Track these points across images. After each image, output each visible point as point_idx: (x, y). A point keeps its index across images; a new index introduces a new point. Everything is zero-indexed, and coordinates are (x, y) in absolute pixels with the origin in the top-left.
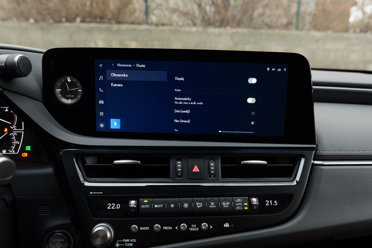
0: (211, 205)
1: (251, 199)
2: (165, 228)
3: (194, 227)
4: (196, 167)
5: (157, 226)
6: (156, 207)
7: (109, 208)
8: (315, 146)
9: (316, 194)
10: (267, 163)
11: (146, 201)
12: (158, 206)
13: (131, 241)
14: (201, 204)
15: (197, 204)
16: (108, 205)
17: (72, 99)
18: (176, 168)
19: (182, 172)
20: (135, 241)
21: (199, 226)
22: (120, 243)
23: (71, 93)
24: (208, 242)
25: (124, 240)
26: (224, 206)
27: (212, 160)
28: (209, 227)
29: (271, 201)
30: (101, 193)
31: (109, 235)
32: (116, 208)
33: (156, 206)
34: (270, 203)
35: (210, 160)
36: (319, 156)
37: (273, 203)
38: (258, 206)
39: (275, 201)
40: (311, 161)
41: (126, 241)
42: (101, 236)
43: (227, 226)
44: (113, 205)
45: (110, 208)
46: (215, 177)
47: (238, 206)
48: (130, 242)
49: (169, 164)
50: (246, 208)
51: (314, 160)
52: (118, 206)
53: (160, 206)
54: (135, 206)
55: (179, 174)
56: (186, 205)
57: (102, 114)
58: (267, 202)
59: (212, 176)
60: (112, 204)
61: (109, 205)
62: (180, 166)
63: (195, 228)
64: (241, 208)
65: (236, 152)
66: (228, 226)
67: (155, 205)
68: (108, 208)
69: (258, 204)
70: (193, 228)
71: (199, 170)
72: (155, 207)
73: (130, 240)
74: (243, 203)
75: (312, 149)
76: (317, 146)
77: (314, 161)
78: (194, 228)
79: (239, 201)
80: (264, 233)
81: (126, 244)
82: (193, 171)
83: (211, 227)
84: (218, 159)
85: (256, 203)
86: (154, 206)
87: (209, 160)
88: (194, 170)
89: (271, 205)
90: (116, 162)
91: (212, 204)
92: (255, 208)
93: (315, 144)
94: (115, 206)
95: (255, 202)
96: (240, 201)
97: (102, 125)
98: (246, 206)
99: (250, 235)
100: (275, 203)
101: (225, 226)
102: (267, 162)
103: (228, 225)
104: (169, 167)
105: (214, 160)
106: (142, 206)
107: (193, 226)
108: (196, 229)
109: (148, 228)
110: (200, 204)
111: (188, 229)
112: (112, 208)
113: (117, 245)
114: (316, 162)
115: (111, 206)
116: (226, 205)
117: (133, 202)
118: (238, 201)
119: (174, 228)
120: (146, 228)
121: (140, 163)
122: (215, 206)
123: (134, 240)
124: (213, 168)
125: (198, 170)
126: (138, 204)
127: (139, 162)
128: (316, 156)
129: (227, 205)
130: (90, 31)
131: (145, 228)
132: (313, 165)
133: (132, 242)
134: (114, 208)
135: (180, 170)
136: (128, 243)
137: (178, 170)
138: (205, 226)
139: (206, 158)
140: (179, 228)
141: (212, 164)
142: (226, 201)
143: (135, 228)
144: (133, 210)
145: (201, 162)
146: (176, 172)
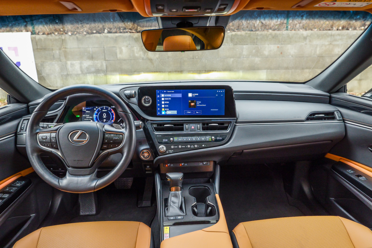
1: (212, 137)
2: (183, 147)
4: (193, 127)
5: (180, 147)
6: (180, 140)
9: (235, 135)
10: (218, 125)
17: (148, 104)
19: (188, 129)
20: (173, 151)
21: (194, 146)
23: (148, 102)
25: (169, 151)
30: (161, 136)
31: (164, 149)
36: (238, 122)
37: (220, 138)
46: (200, 130)
47: (207, 139)
49: (183, 126)
50: (210, 140)
51: (236, 123)
52: (167, 140)
57: (159, 109)
58: (218, 138)
62: (187, 126)
65: (207, 121)
74: (209, 138)
75: (235, 119)
76: (237, 118)
78: (192, 147)
83: (198, 146)
84: (200, 124)
85: (214, 138)
88: (192, 128)
90: (165, 126)
92: (213, 140)
97: (159, 113)
103: (204, 146)
104: (183, 127)
106: (175, 140)
110: (194, 139)
111: (190, 147)
113: (167, 152)
115: (164, 140)
117: (172, 139)
119: (186, 146)
120: (176, 147)
121: (173, 126)
122: (199, 140)
125: (193, 128)
126: (173, 139)
130: (116, 40)
132: (235, 125)
138: (196, 146)
139: (197, 124)
140: (187, 146)
141: (199, 126)
142: (203, 138)
143: (172, 147)
144: (172, 141)
145: (194, 125)
146: (186, 129)
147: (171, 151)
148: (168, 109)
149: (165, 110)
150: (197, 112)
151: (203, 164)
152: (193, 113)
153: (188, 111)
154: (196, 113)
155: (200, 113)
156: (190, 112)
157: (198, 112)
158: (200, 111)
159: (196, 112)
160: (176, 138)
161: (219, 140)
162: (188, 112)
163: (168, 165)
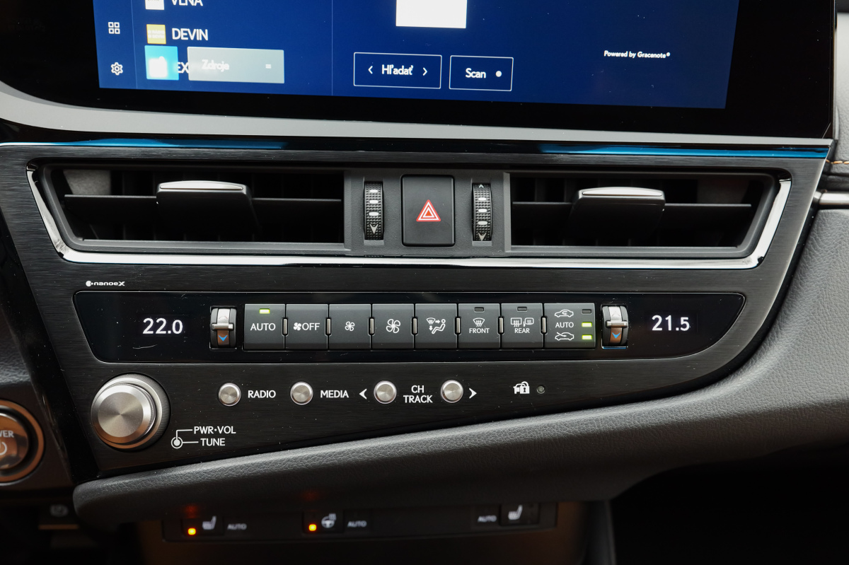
0: (474, 326)
1: (605, 309)
2: (327, 394)
3: (417, 394)
4: (429, 207)
5: (302, 392)
6: (299, 329)
7: (150, 330)
8: (829, 142)
9: (818, 297)
10: (662, 198)
11: (267, 312)
12: (306, 327)
13: (220, 432)
14: (441, 323)
15: (431, 322)
16: (145, 321)
18: (364, 209)
19: (383, 223)
20: (231, 430)
21: (434, 388)
22: (183, 436)
24: (463, 437)
25: (196, 429)
26: (516, 331)
27: (481, 186)
28: (467, 393)
29: (669, 318)
30: (122, 284)
31: (147, 412)
32: (169, 332)
33: (297, 327)
34: (664, 324)
35: (475, 185)
36: (841, 178)
37: (676, 323)
38: (627, 329)
39: (682, 319)
40: (810, 194)
41: (203, 430)
42: (123, 412)
43: (522, 392)
44: (161, 323)
45: (152, 332)
46: (490, 239)
47: (561, 330)
48: (216, 435)
49: (341, 196)
50: (586, 337)
51: (823, 187)
52: (178, 327)
53: (310, 326)
54: (231, 327)
55: (374, 229)
56: (393, 326)
58: (657, 319)
59: (482, 237)
60: (158, 321)
61: (149, 323)
62: (376, 202)
63: (420, 394)
64: (570, 337)
65: (564, 157)
66: (528, 391)
67: (296, 324)
68: (146, 332)
69: (626, 323)
70: (415, 395)
71: (440, 216)
72: (295, 328)
73: (215, 427)
74: (576, 320)
76: (836, 143)
77: (823, 192)
78: (417, 396)
79: (565, 315)
80: (639, 415)
81: (203, 439)
82: (420, 219)
83: (474, 393)
84: (501, 179)
85: (619, 322)
86: (290, 326)
87: (473, 184)
89: (670, 329)
90: (165, 187)
91: (479, 323)
92: (616, 337)
93: (830, 136)
94: (168, 327)
95: (617, 319)
96: (569, 314)
97: (117, 69)
98: (587, 331)
99: (597, 420)
100: (682, 323)
101: (516, 390)
102: (666, 195)
103: (528, 388)
104: (341, 206)
105: (487, 185)
106: (253, 327)
107: (415, 389)
108: (425, 399)
109: (272, 394)
110: (438, 322)
111: (399, 398)
112: (158, 332)
113: (177, 443)
114: (829, 198)
115: (156, 327)
116: (521, 326)
117: (224, 315)
118: (561, 314)
119: (354, 393)
120: (268, 394)
121: (244, 192)
122: (486, 330)
123: (227, 430)
124: (485, 211)
126: (240, 320)
127: (242, 189)
128: (831, 177)
129: (527, 326)
131: (263, 394)
132: (817, 206)
133: (223, 435)
134: (165, 332)
135: (376, 214)
136: (209, 436)
137: (372, 214)
138: (452, 390)
139: (465, 178)
140: (370, 393)
141: (482, 198)
142: (522, 313)
143: (230, 393)
144: (223, 338)
145: (444, 190)
146: (365, 222)
147: (210, 434)
148: (201, 34)
149: (170, 42)
150: (470, 74)
151: (502, 519)
152: (432, 79)
153: (387, 61)
154: (460, 79)
155: (504, 82)
156: (407, 71)
157: (480, 75)
158: (504, 66)
159: (460, 67)
160: (265, 310)
161: (672, 343)
162: (389, 69)
163: (207, 526)
